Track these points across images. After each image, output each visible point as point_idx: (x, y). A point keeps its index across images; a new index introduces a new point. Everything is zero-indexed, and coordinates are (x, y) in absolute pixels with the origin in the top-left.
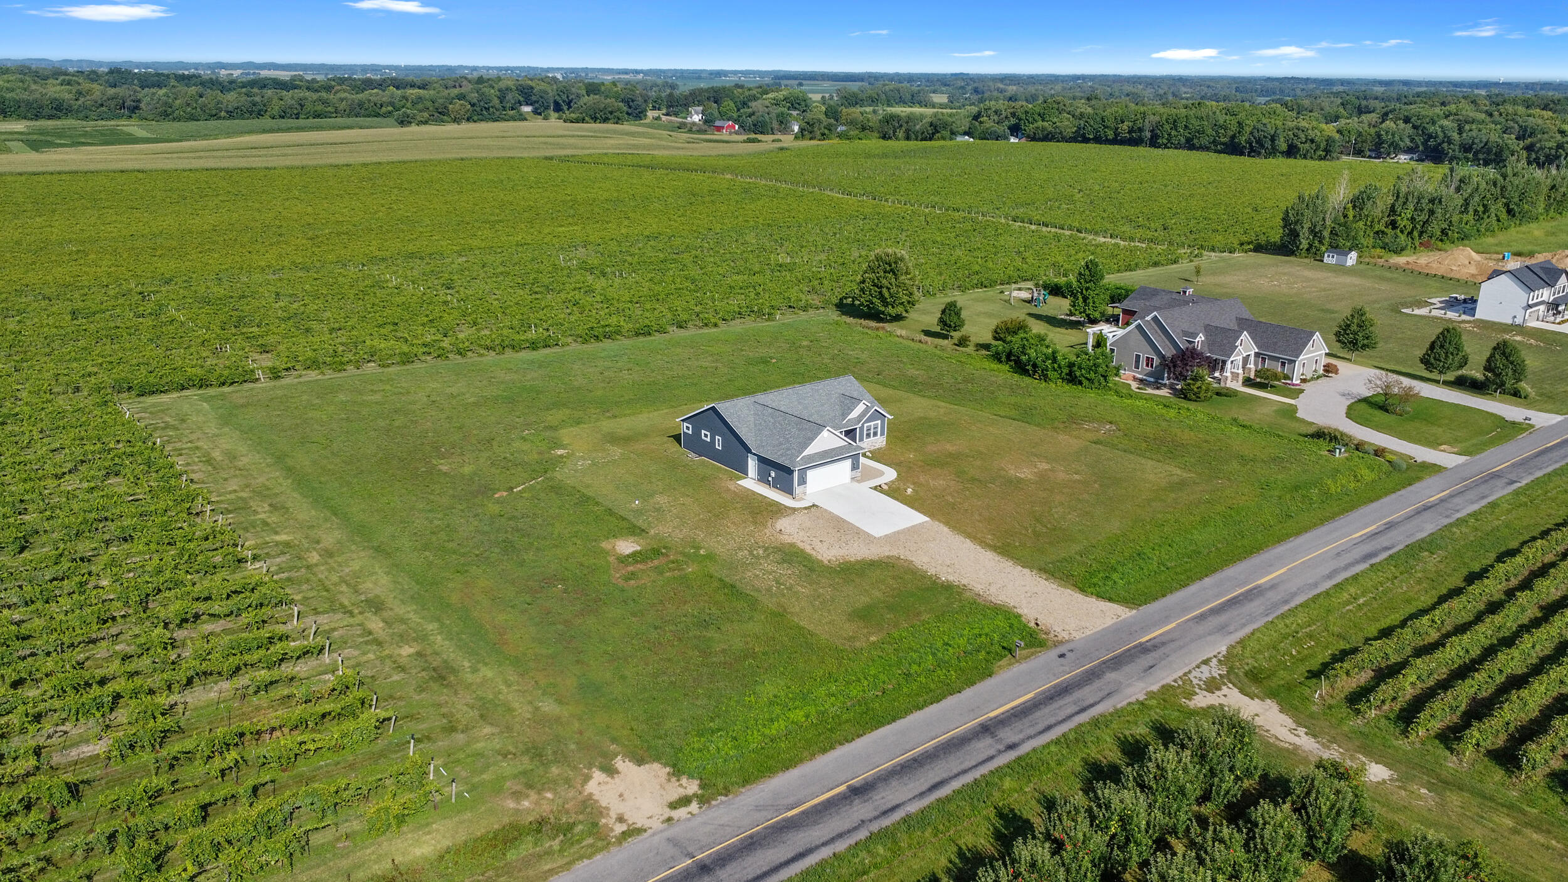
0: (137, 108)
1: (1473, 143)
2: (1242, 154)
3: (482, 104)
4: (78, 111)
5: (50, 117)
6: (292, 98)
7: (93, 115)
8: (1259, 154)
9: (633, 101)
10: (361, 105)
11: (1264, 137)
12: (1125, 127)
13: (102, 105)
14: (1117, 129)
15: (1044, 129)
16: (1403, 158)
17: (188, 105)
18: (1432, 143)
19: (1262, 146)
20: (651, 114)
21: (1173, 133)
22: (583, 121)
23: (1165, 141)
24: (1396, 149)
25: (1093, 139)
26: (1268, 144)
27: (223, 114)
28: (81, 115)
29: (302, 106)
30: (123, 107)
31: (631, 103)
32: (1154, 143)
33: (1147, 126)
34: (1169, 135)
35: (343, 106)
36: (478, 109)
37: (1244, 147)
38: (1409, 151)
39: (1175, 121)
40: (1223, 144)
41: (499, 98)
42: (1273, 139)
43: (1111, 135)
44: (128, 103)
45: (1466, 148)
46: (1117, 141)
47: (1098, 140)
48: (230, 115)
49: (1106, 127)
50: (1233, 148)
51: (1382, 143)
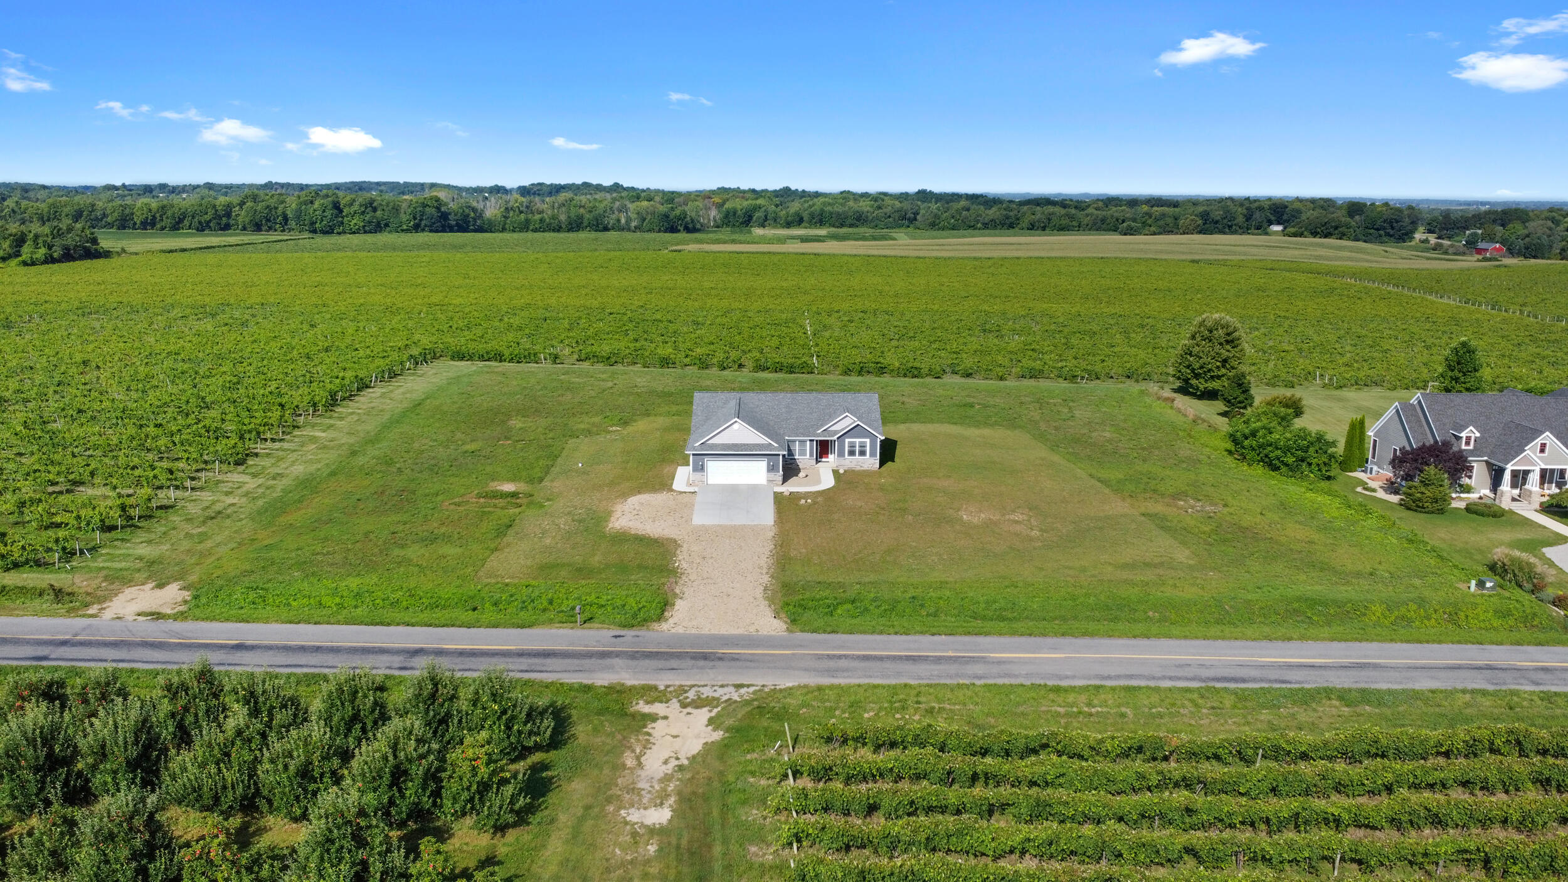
0: (915, 219)
3: (1225, 221)
4: (872, 221)
5: (851, 226)
6: (1043, 213)
7: (882, 224)
9: (1397, 222)
10: (1103, 220)
13: (890, 217)
17: (953, 217)
20: (1418, 236)
22: (1301, 235)
27: (979, 225)
28: (873, 224)
29: (1049, 220)
30: (904, 218)
31: (1395, 225)
35: (1086, 221)
36: (1220, 226)
41: (1245, 216)
44: (910, 215)
48: (986, 226)
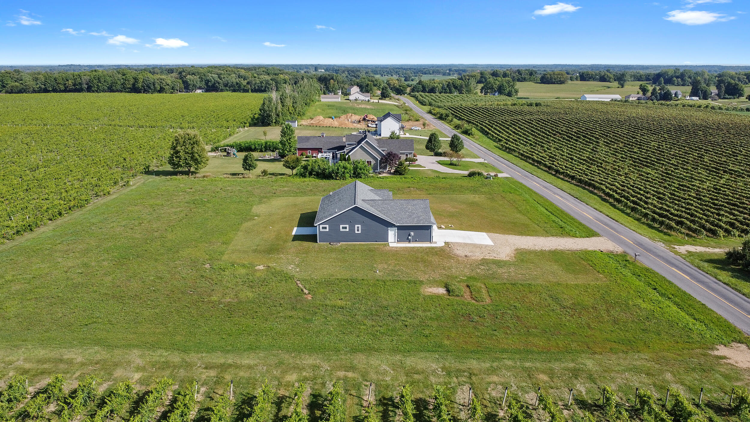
1: (228, 83)
2: (140, 92)
8: (149, 92)
11: (150, 83)
12: (70, 82)
14: (65, 84)
15: (17, 87)
16: (199, 91)
18: (210, 84)
19: (149, 88)
21: (99, 84)
23: (96, 89)
24: (195, 87)
25: (52, 91)
26: (152, 87)
32: (89, 89)
33: (84, 82)
34: (97, 85)
37: (141, 89)
38: (200, 88)
39: (99, 79)
40: (129, 88)
42: (154, 85)
43: (62, 87)
45: (226, 85)
46: (66, 90)
47: (55, 91)
49: (58, 84)
50: (135, 90)
51: (189, 85)
